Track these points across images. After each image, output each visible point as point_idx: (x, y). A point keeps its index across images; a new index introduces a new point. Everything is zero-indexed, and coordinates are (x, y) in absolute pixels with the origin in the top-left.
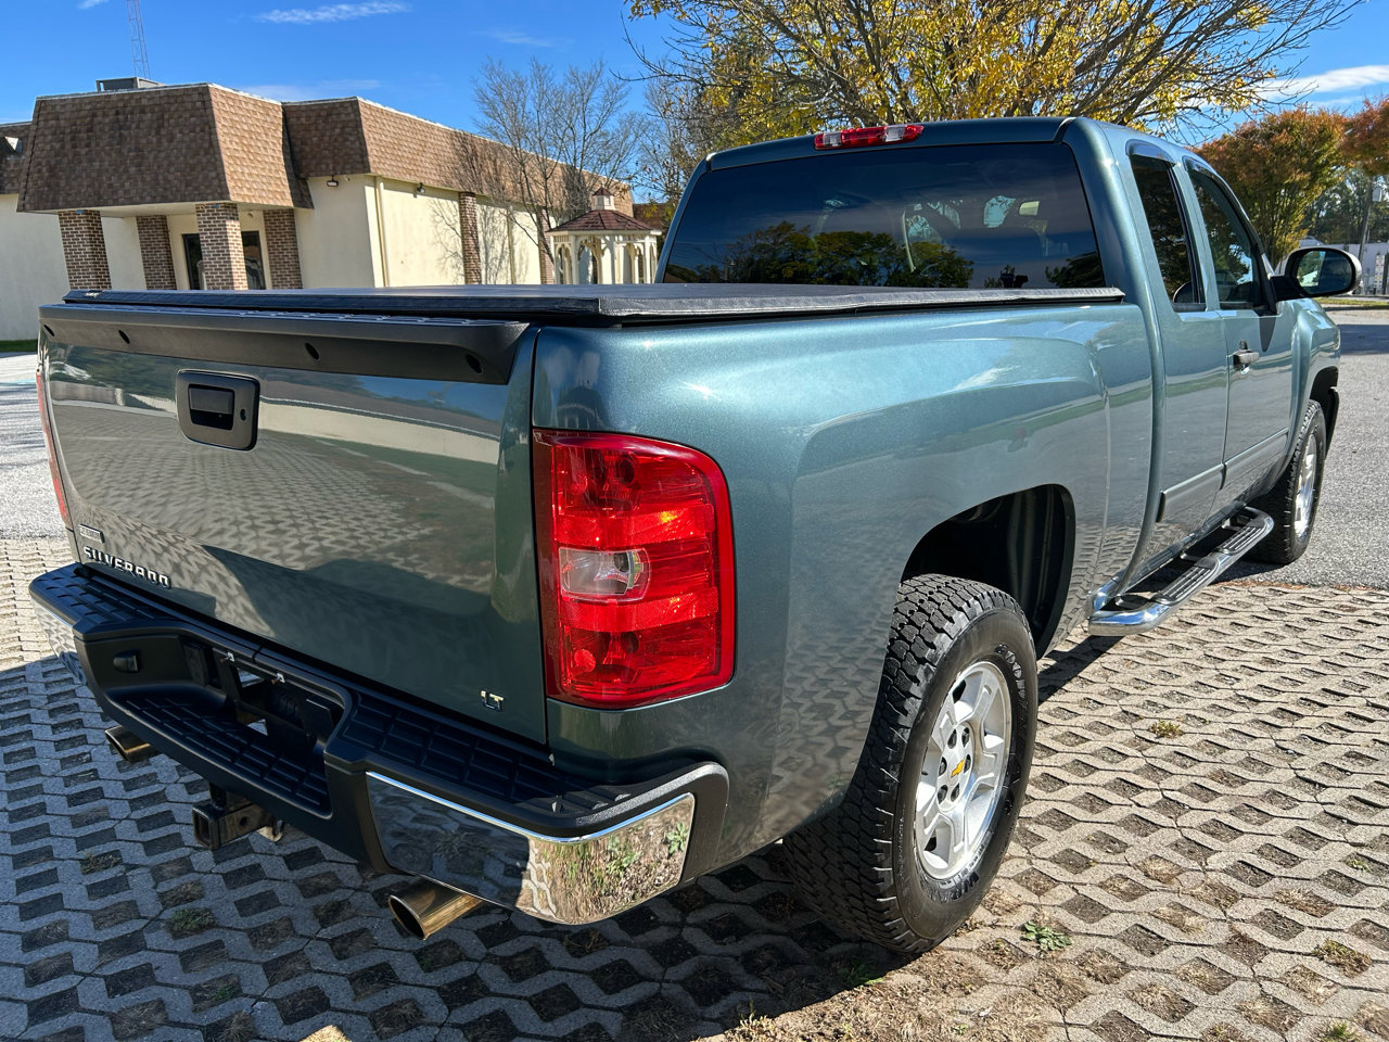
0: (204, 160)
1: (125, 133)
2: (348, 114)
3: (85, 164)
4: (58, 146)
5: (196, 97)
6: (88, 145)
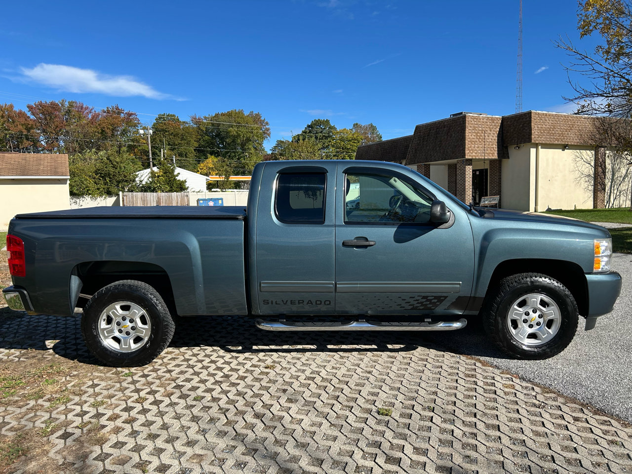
0: (460, 144)
1: (438, 135)
2: (526, 118)
3: (425, 148)
4: (419, 142)
5: (461, 120)
6: (427, 141)
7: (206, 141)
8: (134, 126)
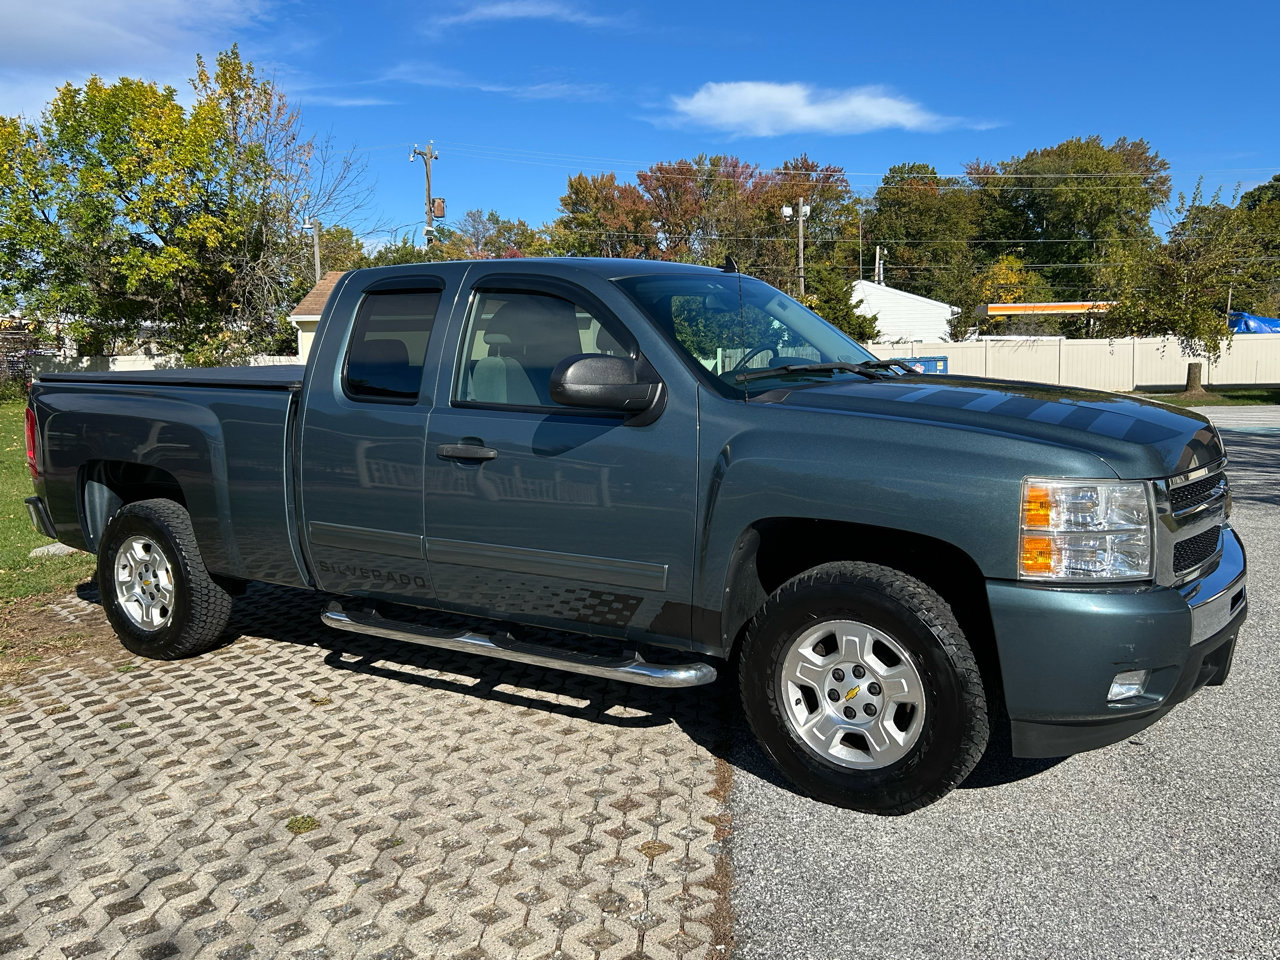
7: (999, 220)
8: (836, 199)
